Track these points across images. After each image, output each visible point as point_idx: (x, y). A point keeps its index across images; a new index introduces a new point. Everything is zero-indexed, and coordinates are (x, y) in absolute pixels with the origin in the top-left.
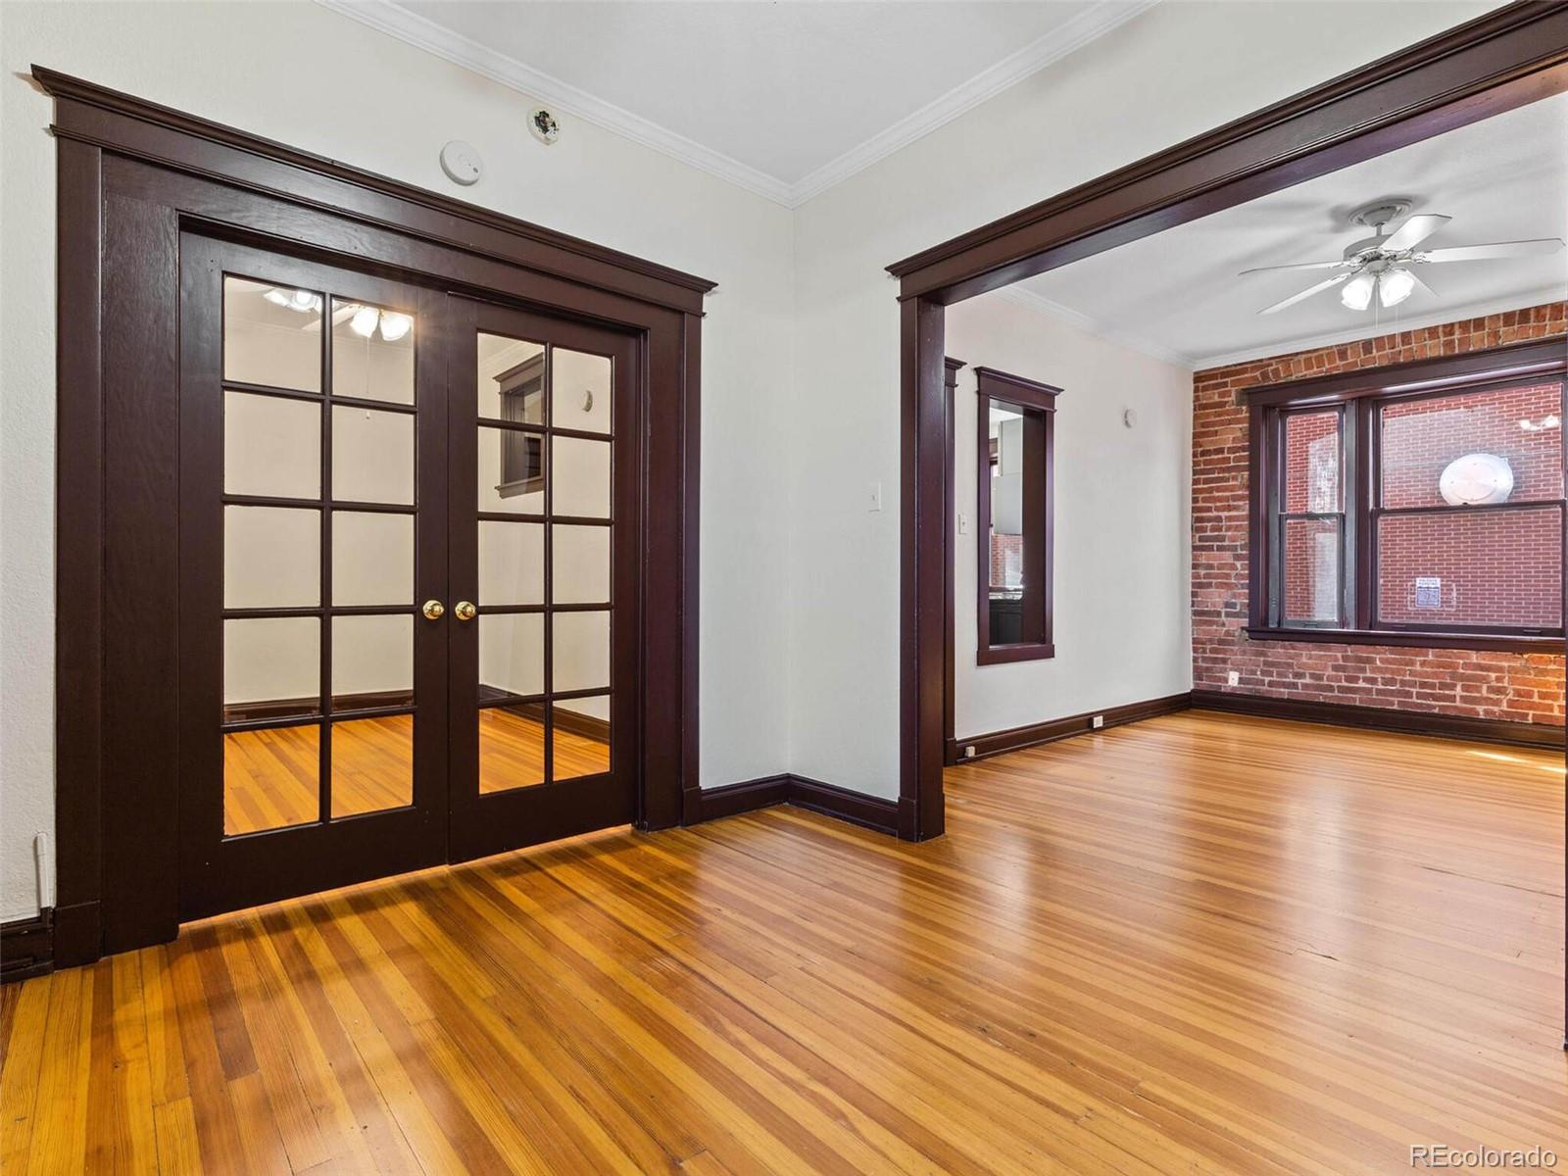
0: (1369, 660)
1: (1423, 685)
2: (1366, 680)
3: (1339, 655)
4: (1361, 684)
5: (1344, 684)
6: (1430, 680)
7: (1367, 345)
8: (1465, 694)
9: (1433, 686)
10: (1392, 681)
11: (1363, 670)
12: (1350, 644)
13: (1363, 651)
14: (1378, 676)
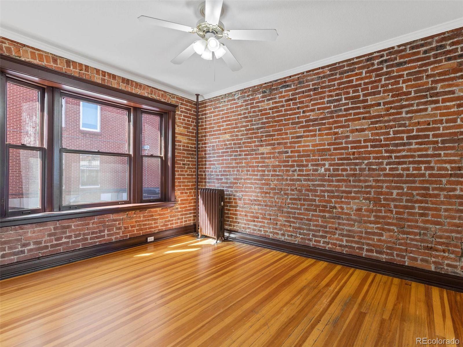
0: (69, 227)
1: (93, 233)
2: (66, 238)
3: (52, 227)
4: (64, 240)
5: (55, 242)
6: (96, 230)
7: (68, 62)
8: (108, 233)
9: (96, 233)
10: (79, 235)
11: (65, 233)
12: (58, 220)
13: (65, 224)
14: (72, 234)
